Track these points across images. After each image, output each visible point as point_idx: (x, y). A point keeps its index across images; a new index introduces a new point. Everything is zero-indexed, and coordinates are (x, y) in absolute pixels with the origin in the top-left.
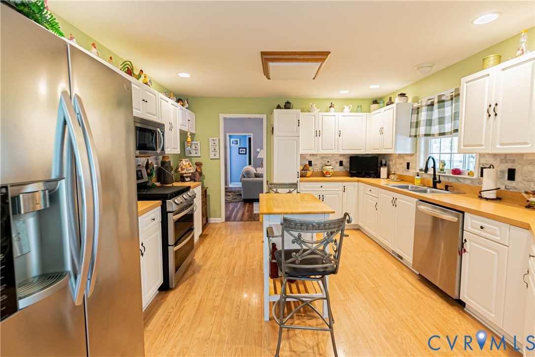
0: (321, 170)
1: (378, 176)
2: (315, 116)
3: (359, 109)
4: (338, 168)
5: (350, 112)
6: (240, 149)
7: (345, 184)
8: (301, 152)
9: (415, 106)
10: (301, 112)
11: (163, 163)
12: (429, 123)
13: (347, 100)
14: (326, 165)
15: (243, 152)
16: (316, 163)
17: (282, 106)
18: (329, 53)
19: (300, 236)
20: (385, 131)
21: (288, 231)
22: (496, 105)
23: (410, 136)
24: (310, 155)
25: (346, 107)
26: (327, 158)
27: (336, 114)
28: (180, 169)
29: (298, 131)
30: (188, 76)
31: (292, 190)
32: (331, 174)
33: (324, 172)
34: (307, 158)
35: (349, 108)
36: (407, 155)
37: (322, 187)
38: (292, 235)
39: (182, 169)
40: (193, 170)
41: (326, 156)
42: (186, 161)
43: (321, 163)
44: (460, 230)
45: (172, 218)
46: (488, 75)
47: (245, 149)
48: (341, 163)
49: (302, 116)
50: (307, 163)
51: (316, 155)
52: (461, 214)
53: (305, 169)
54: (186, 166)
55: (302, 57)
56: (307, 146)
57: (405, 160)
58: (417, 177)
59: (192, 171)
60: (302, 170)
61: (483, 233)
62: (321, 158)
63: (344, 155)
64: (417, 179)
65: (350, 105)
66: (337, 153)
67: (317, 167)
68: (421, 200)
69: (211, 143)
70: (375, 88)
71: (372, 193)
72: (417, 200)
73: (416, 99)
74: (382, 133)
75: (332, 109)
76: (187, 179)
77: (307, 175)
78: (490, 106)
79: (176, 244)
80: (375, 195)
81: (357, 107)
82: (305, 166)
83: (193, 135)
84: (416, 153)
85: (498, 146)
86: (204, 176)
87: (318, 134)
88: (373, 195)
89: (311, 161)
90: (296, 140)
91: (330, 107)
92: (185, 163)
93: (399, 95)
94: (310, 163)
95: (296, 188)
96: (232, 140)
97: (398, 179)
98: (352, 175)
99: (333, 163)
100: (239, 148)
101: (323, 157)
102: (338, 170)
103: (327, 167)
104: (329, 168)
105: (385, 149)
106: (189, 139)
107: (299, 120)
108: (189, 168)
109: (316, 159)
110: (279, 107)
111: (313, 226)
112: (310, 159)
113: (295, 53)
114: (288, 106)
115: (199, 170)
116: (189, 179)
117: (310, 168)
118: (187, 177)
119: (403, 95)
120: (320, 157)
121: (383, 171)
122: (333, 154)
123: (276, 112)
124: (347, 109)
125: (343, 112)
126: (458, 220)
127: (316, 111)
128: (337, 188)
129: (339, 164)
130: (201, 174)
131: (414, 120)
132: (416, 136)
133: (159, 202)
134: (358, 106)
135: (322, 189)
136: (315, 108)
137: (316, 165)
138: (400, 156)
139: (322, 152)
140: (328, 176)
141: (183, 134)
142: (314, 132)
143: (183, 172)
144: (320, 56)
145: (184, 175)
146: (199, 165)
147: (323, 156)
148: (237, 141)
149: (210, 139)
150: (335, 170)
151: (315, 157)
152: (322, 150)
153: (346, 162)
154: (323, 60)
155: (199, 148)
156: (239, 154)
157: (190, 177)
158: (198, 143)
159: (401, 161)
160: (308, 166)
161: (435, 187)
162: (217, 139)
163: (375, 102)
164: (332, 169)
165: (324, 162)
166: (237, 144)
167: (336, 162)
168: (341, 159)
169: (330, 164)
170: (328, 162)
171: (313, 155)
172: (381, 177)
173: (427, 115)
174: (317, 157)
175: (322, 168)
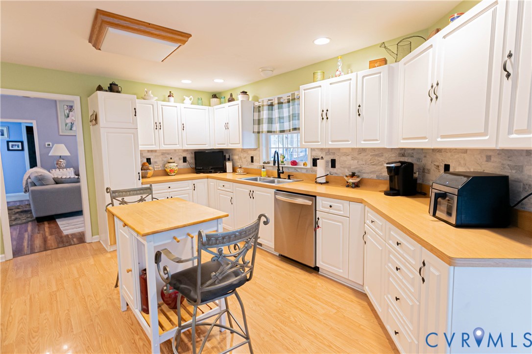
0: (162, 168)
1: (224, 171)
2: (153, 105)
3: (200, 101)
4: (183, 165)
5: (191, 104)
6: (10, 144)
7: (194, 182)
8: (141, 148)
9: (256, 105)
10: (137, 98)
12: (270, 121)
13: (188, 91)
14: (169, 163)
15: (16, 148)
16: (156, 160)
17: (106, 88)
18: (191, 35)
19: (220, 252)
20: (230, 126)
21: (206, 249)
22: (327, 111)
23: (253, 132)
24: (148, 151)
25: (187, 98)
26: (168, 154)
29: (135, 122)
31: (144, 196)
32: (176, 171)
33: (168, 170)
34: (145, 155)
35: (190, 100)
36: (251, 149)
37: (169, 187)
38: (211, 252)
41: (167, 152)
43: (163, 160)
44: (314, 211)
46: (320, 86)
47: (20, 144)
48: (185, 160)
49: (139, 104)
50: (145, 161)
51: (155, 151)
52: (314, 198)
53: (144, 168)
55: (157, 32)
57: (249, 154)
58: (263, 170)
60: (142, 170)
61: (331, 211)
62: (162, 155)
63: (187, 150)
64: (263, 171)
65: (191, 97)
66: (180, 148)
67: (157, 164)
68: (277, 190)
70: (219, 82)
71: (226, 188)
72: (274, 190)
73: (256, 99)
74: (227, 128)
75: (171, 98)
77: (148, 175)
78: (323, 111)
80: (229, 190)
81: (197, 99)
82: (144, 164)
84: (259, 147)
85: (330, 143)
87: (158, 126)
88: (226, 190)
89: (150, 159)
90: (133, 134)
91: (169, 96)
93: (241, 93)
94: (149, 160)
95: (151, 193)
97: (244, 172)
98: (197, 170)
99: (176, 159)
100: (8, 142)
101: (164, 153)
102: (183, 167)
103: (171, 164)
104: (173, 166)
105: (231, 144)
107: (135, 109)
109: (155, 156)
110: (100, 88)
112: (149, 156)
117: (150, 167)
119: (244, 93)
120: (161, 154)
121: (229, 165)
122: (175, 150)
123: (97, 94)
124: (187, 101)
125: (183, 103)
126: (313, 203)
127: (154, 100)
128: (187, 187)
129: (182, 161)
131: (256, 118)
132: (259, 132)
134: (199, 99)
135: (170, 190)
136: (152, 96)
137: (156, 162)
138: (243, 150)
139: (164, 147)
140: (173, 174)
142: (153, 126)
144: (179, 37)
148: (2, 131)
150: (179, 167)
151: (154, 154)
152: (165, 145)
153: (190, 158)
154: (184, 42)
156: (9, 150)
159: (245, 155)
160: (147, 164)
161: (279, 177)
163: (215, 96)
164: (177, 166)
165: (165, 159)
166: (3, 135)
167: (179, 158)
168: (185, 155)
169: (173, 161)
170: (171, 158)
171: (152, 151)
172: (227, 172)
173: (269, 114)
174: (156, 154)
175: (164, 165)
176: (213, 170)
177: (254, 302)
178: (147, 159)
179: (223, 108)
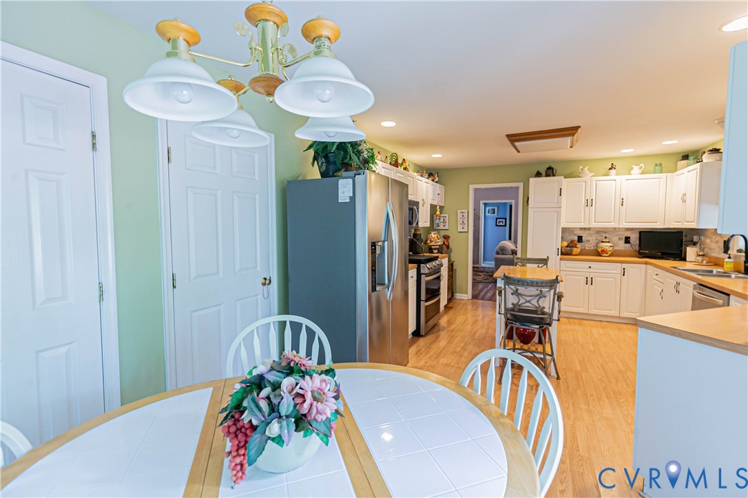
0: (595, 248)
1: (684, 259)
2: (586, 182)
3: (658, 168)
4: (622, 246)
5: (642, 173)
6: (498, 220)
7: (624, 265)
8: (564, 224)
10: (565, 178)
11: (415, 235)
13: (638, 158)
14: (602, 242)
15: (501, 224)
16: (588, 239)
17: (544, 173)
18: (579, 127)
19: (517, 290)
20: (687, 198)
21: (508, 286)
24: (581, 229)
25: (635, 167)
26: (605, 232)
27: (618, 178)
28: (429, 241)
29: (559, 202)
30: (440, 156)
31: (541, 265)
32: (610, 253)
33: (600, 250)
34: (576, 232)
35: (640, 168)
37: (590, 267)
38: (511, 288)
39: (431, 242)
40: (440, 242)
41: (603, 230)
42: (434, 234)
43: (597, 239)
45: (424, 279)
47: (504, 220)
48: (627, 240)
49: (565, 183)
50: (576, 238)
51: (589, 229)
52: (727, 297)
53: (571, 245)
54: (435, 239)
55: (549, 135)
56: (573, 216)
57: (722, 237)
58: (727, 260)
59: (439, 244)
60: (567, 247)
62: (597, 233)
63: (632, 229)
64: (727, 262)
65: (642, 165)
66: (617, 226)
67: (589, 245)
68: (700, 284)
69: (460, 216)
70: (671, 144)
71: (659, 278)
72: (695, 283)
74: (684, 201)
75: (613, 171)
76: (435, 251)
77: (574, 253)
79: (426, 301)
80: (661, 280)
81: (654, 165)
82: (572, 242)
83: (442, 208)
86: (451, 249)
87: (589, 203)
89: (582, 237)
90: (557, 212)
91: (610, 169)
92: (433, 236)
93: (710, 151)
94: (580, 239)
95: (546, 264)
96: (487, 209)
97: (708, 262)
98: (641, 255)
99: (615, 239)
100: (497, 219)
101: (599, 231)
102: (623, 249)
103: (604, 244)
104: (606, 246)
105: (687, 222)
106: (438, 213)
107: (560, 189)
108: (437, 241)
109: (589, 234)
110: (538, 175)
111: (528, 283)
112: (581, 233)
113: (541, 132)
114: (550, 172)
115: (446, 243)
116: (436, 251)
117: (579, 245)
118: (435, 249)
119: (716, 151)
120: (595, 232)
121: (691, 252)
122: (615, 228)
123: (533, 181)
124: (636, 170)
125: (630, 174)
126: (724, 303)
127: (588, 175)
128: (613, 270)
129: (623, 241)
130: (448, 247)
133: (416, 265)
134: (656, 165)
135: (590, 270)
136: (588, 172)
137: (588, 241)
139: (594, 225)
140: (605, 255)
141: (433, 207)
142: (584, 202)
143: (432, 244)
144: (571, 131)
145: (433, 247)
146: (446, 238)
147: (600, 230)
148: (494, 210)
149: (459, 212)
150: (616, 248)
151: (587, 232)
152: (595, 222)
153: (635, 238)
154: (573, 135)
155: (447, 221)
156: (497, 225)
157: (438, 249)
158: (447, 215)
160: (577, 242)
161: (746, 272)
162: (466, 211)
163: (686, 157)
164: (611, 246)
165: (600, 238)
166: (494, 213)
167: (620, 238)
168: (628, 234)
169: (608, 241)
170: (606, 238)
171: (585, 229)
172: (687, 260)
174: (589, 232)
175: (597, 244)
176: (665, 256)
178: (579, 237)
179: (683, 175)
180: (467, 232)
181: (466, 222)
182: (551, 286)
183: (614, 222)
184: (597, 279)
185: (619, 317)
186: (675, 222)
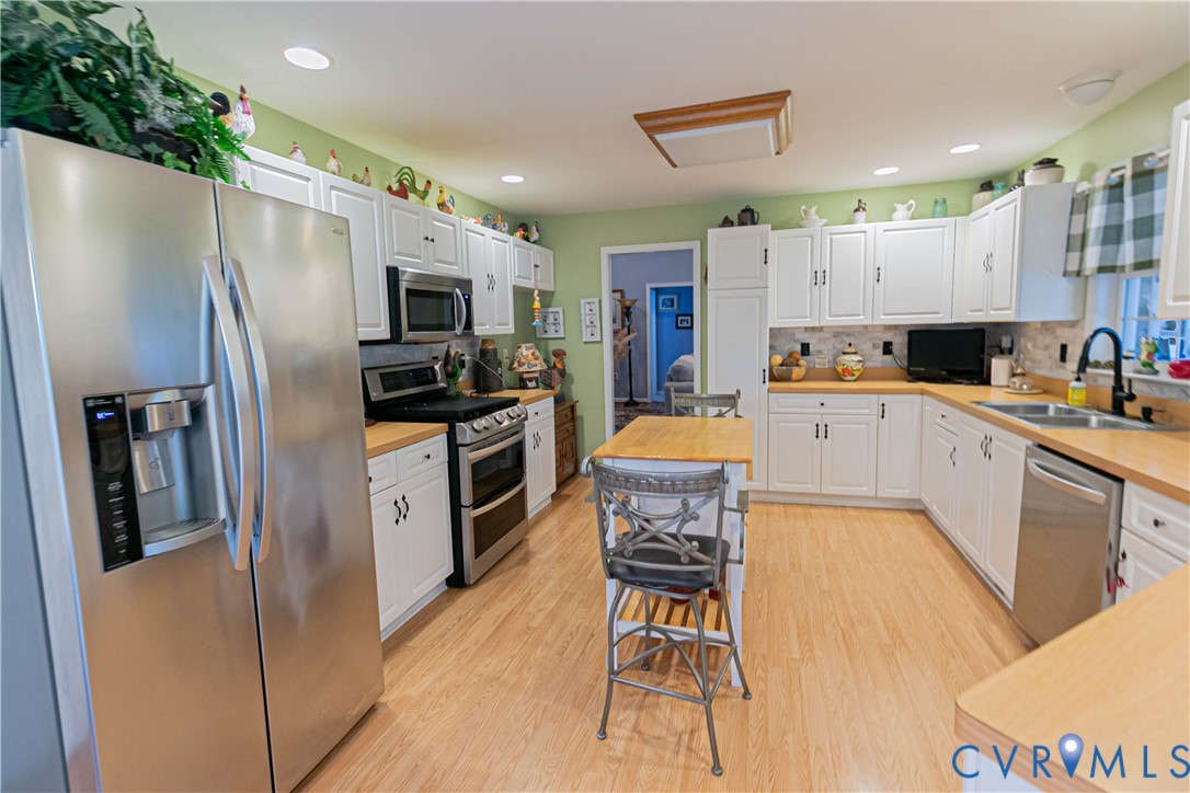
0: (832, 365)
1: (986, 382)
2: (812, 237)
3: (939, 208)
4: (878, 359)
5: (912, 218)
6: (680, 318)
7: (884, 398)
8: (774, 322)
9: (1079, 190)
10: (772, 229)
11: (483, 353)
12: (1112, 235)
13: (904, 190)
14: (844, 353)
15: (685, 325)
16: (821, 347)
17: (735, 218)
18: (788, 93)
19: (625, 502)
20: (996, 263)
23: (1065, 274)
24: (806, 329)
25: (901, 208)
26: (849, 335)
27: (869, 227)
28: (516, 365)
29: (764, 276)
30: (519, 179)
31: (724, 409)
32: (857, 374)
33: (840, 369)
34: (798, 336)
35: (909, 208)
36: (1061, 324)
37: (822, 404)
39: (521, 365)
40: (540, 366)
41: (846, 330)
42: (527, 349)
43: (834, 348)
44: (1113, 526)
45: (468, 457)
47: (689, 318)
48: (887, 348)
49: (775, 239)
50: (798, 348)
51: (821, 329)
52: (1115, 486)
53: (790, 361)
54: (530, 359)
55: (725, 112)
56: (791, 308)
57: (1057, 337)
58: (1074, 384)
59: (538, 368)
60: (782, 365)
61: (1158, 537)
62: (835, 336)
63: (896, 327)
64: (1073, 388)
65: (912, 201)
66: (869, 322)
67: (820, 361)
68: (1041, 446)
69: (585, 309)
70: (970, 152)
71: (948, 423)
72: (1029, 443)
73: (1088, 172)
74: (989, 268)
75: (861, 215)
76: (530, 384)
77: (794, 376)
79: (476, 505)
80: (952, 428)
81: (931, 203)
82: (791, 355)
83: (547, 297)
84: (1084, 318)
87: (819, 278)
88: (948, 426)
89: (808, 345)
90: (760, 297)
91: (856, 210)
92: (525, 352)
93: (1036, 164)
94: (805, 349)
95: (734, 406)
96: (661, 298)
97: (1033, 387)
98: (915, 377)
99: (866, 346)
100: (677, 316)
101: (839, 333)
102: (880, 365)
103: (847, 357)
104: (851, 360)
105: (995, 309)
106: (537, 305)
107: (766, 250)
108: (534, 362)
109: (820, 339)
110: (727, 222)
112: (806, 338)
113: (708, 107)
114: (748, 217)
115: (559, 366)
116: (533, 384)
117: (803, 361)
118: (531, 380)
119: (1050, 163)
120: (831, 334)
121: (999, 367)
122: (866, 327)
123: (715, 234)
124: (901, 211)
125: (891, 220)
126: (1108, 502)
127: (816, 222)
128: (863, 408)
129: (881, 350)
130: (563, 373)
131: (1077, 230)
132: (1078, 273)
133: (444, 426)
134: (936, 202)
135: (822, 410)
136: (816, 217)
137: (820, 352)
138: (1046, 326)
139: (828, 321)
140: (849, 378)
141: (522, 296)
142: (809, 276)
143: (522, 369)
144: (769, 103)
145: (525, 376)
146: (560, 354)
147: (841, 330)
148: (672, 301)
149: (583, 301)
150: (869, 364)
151: (817, 335)
152: (830, 316)
153: (900, 344)
154: (775, 113)
155: (561, 320)
156: (677, 327)
157: (536, 379)
158: (560, 310)
159: (1049, 340)
160: (799, 356)
161: (1118, 409)
162: (596, 300)
163: (987, 186)
164: (860, 361)
165: (840, 346)
166: (672, 306)
167: (874, 345)
168: (888, 337)
169: (853, 350)
170: (850, 345)
171: (813, 329)
172: (993, 382)
173: (1108, 215)
174: (824, 335)
175: (835, 358)
176: (951, 377)
177: (843, 682)
178: (803, 345)
179: (987, 217)
180: (601, 342)
181: (597, 323)
182: (711, 489)
183: (864, 314)
184: (836, 426)
185: (876, 498)
186: (971, 311)
